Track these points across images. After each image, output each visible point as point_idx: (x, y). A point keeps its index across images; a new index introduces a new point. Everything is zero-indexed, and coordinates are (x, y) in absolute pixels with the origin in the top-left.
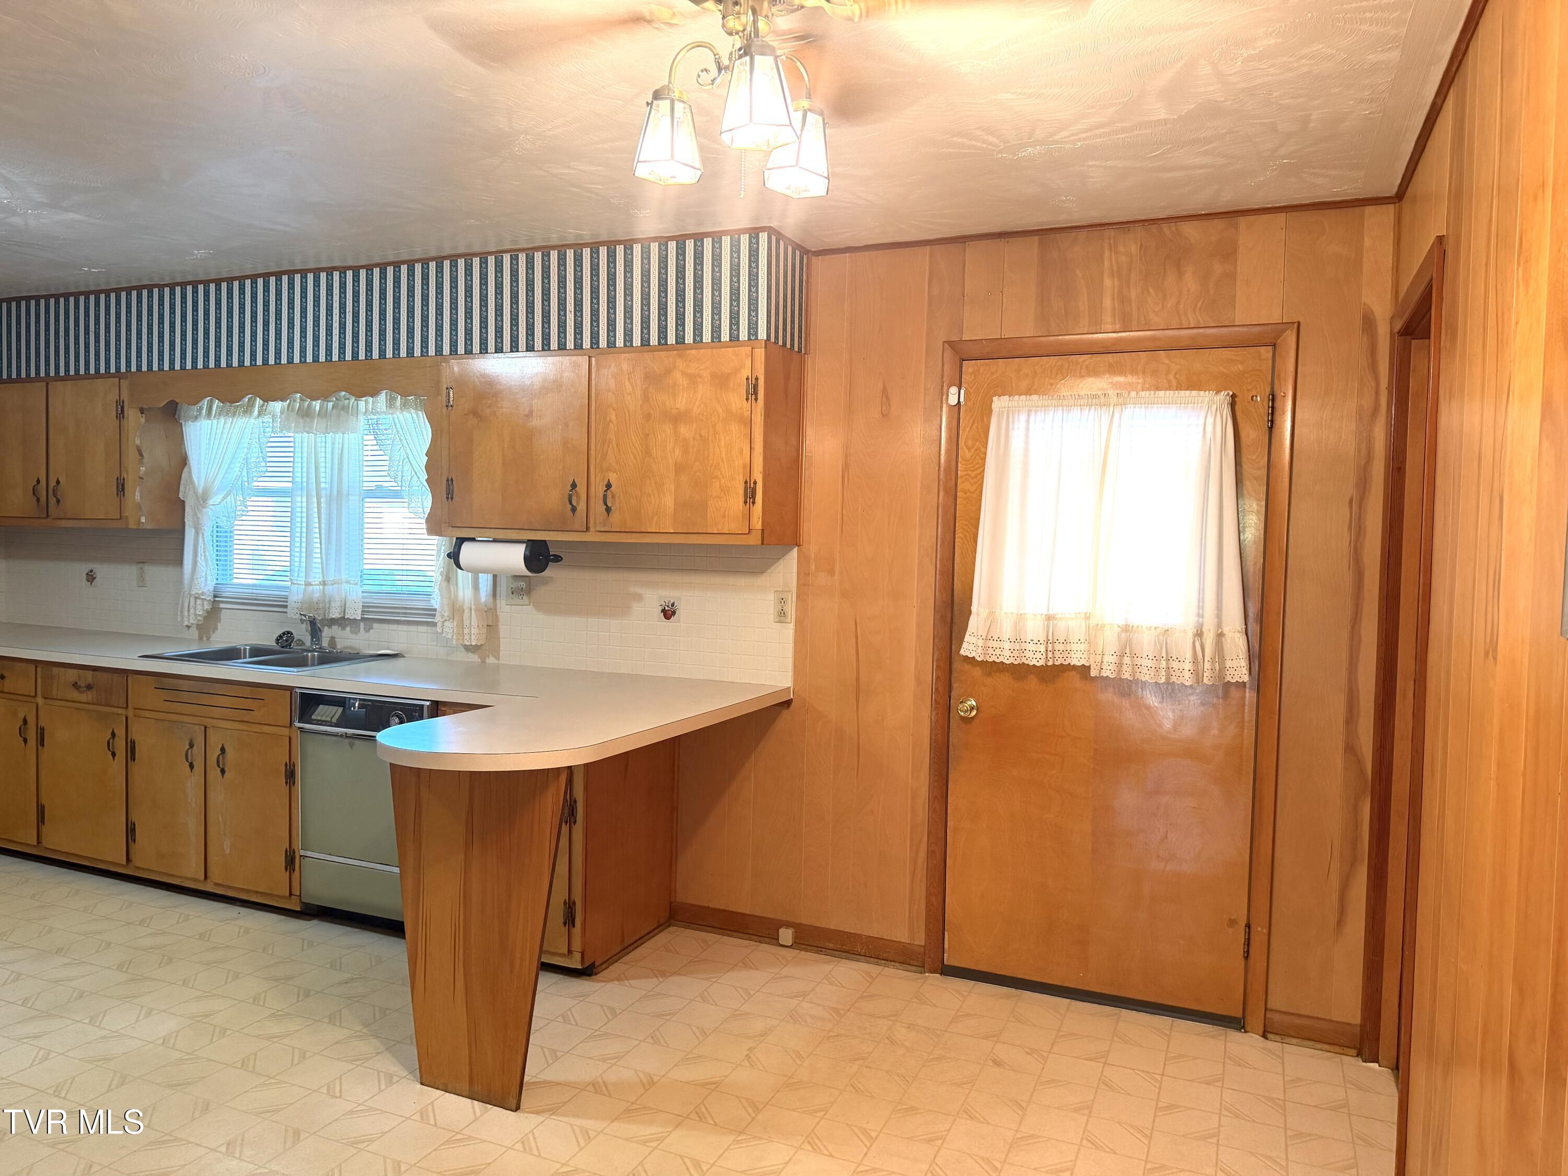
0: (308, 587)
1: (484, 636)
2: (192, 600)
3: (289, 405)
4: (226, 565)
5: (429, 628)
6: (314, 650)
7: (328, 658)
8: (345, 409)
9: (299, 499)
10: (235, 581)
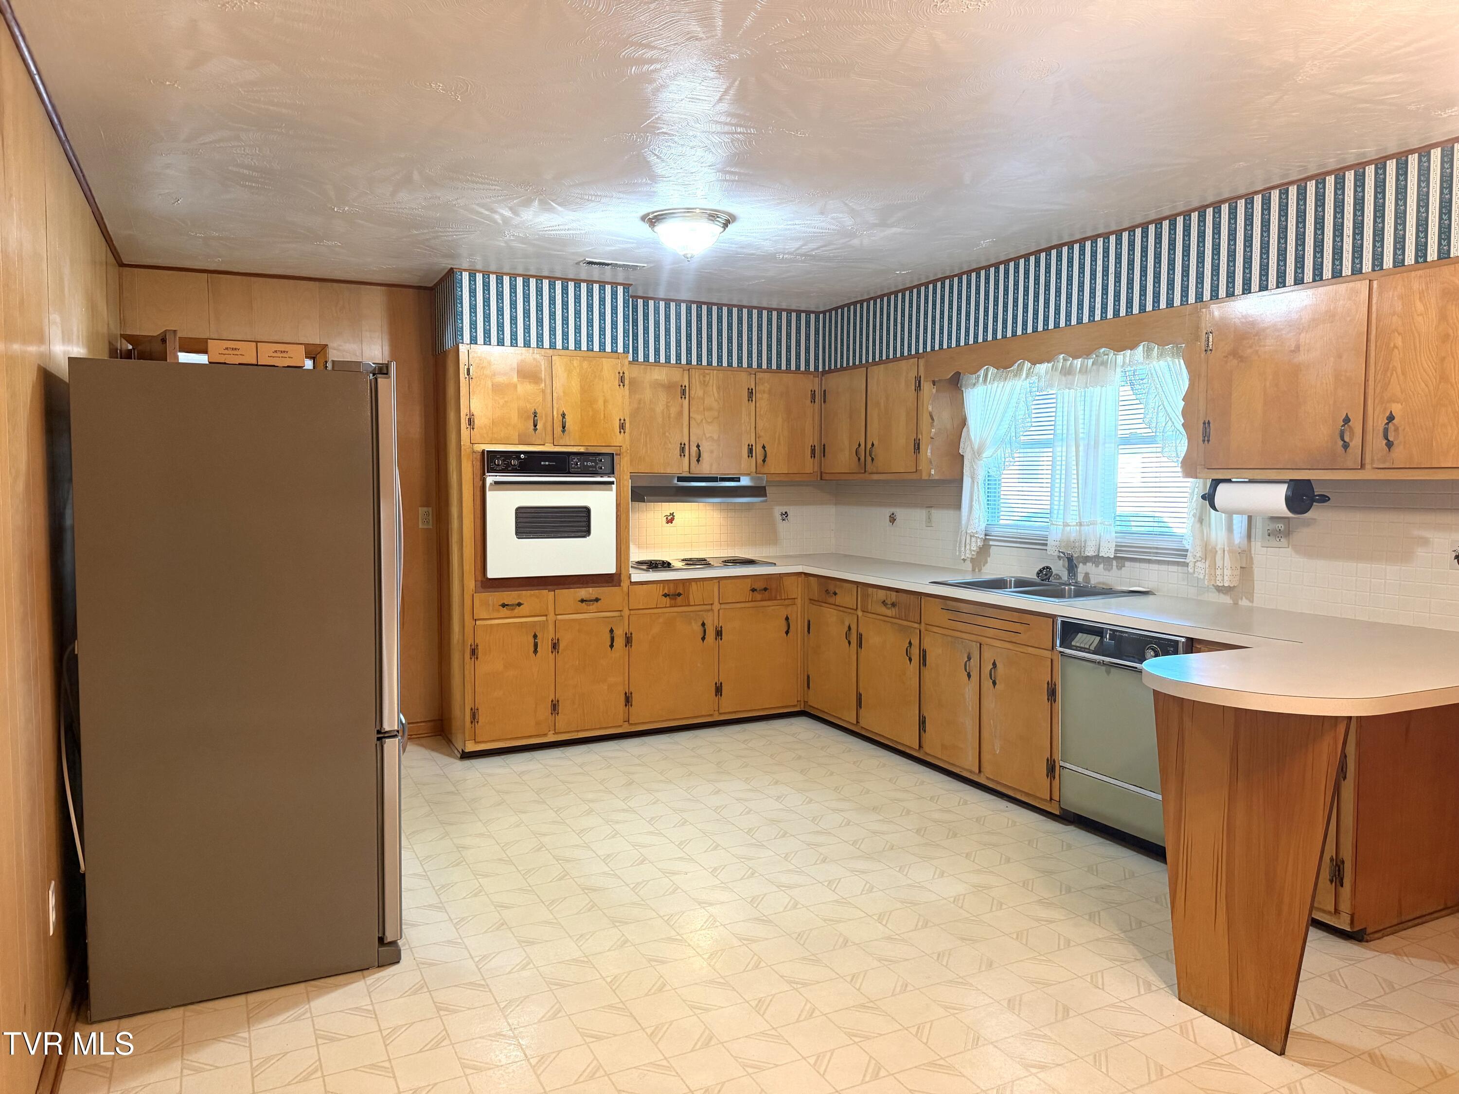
0: (1066, 528)
1: (1238, 578)
2: (968, 538)
3: (1053, 365)
4: (995, 509)
5: (1180, 568)
6: (1070, 584)
7: (1084, 592)
8: (1104, 364)
9: (1059, 449)
10: (1002, 522)
